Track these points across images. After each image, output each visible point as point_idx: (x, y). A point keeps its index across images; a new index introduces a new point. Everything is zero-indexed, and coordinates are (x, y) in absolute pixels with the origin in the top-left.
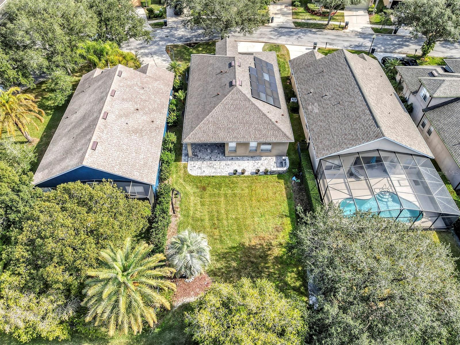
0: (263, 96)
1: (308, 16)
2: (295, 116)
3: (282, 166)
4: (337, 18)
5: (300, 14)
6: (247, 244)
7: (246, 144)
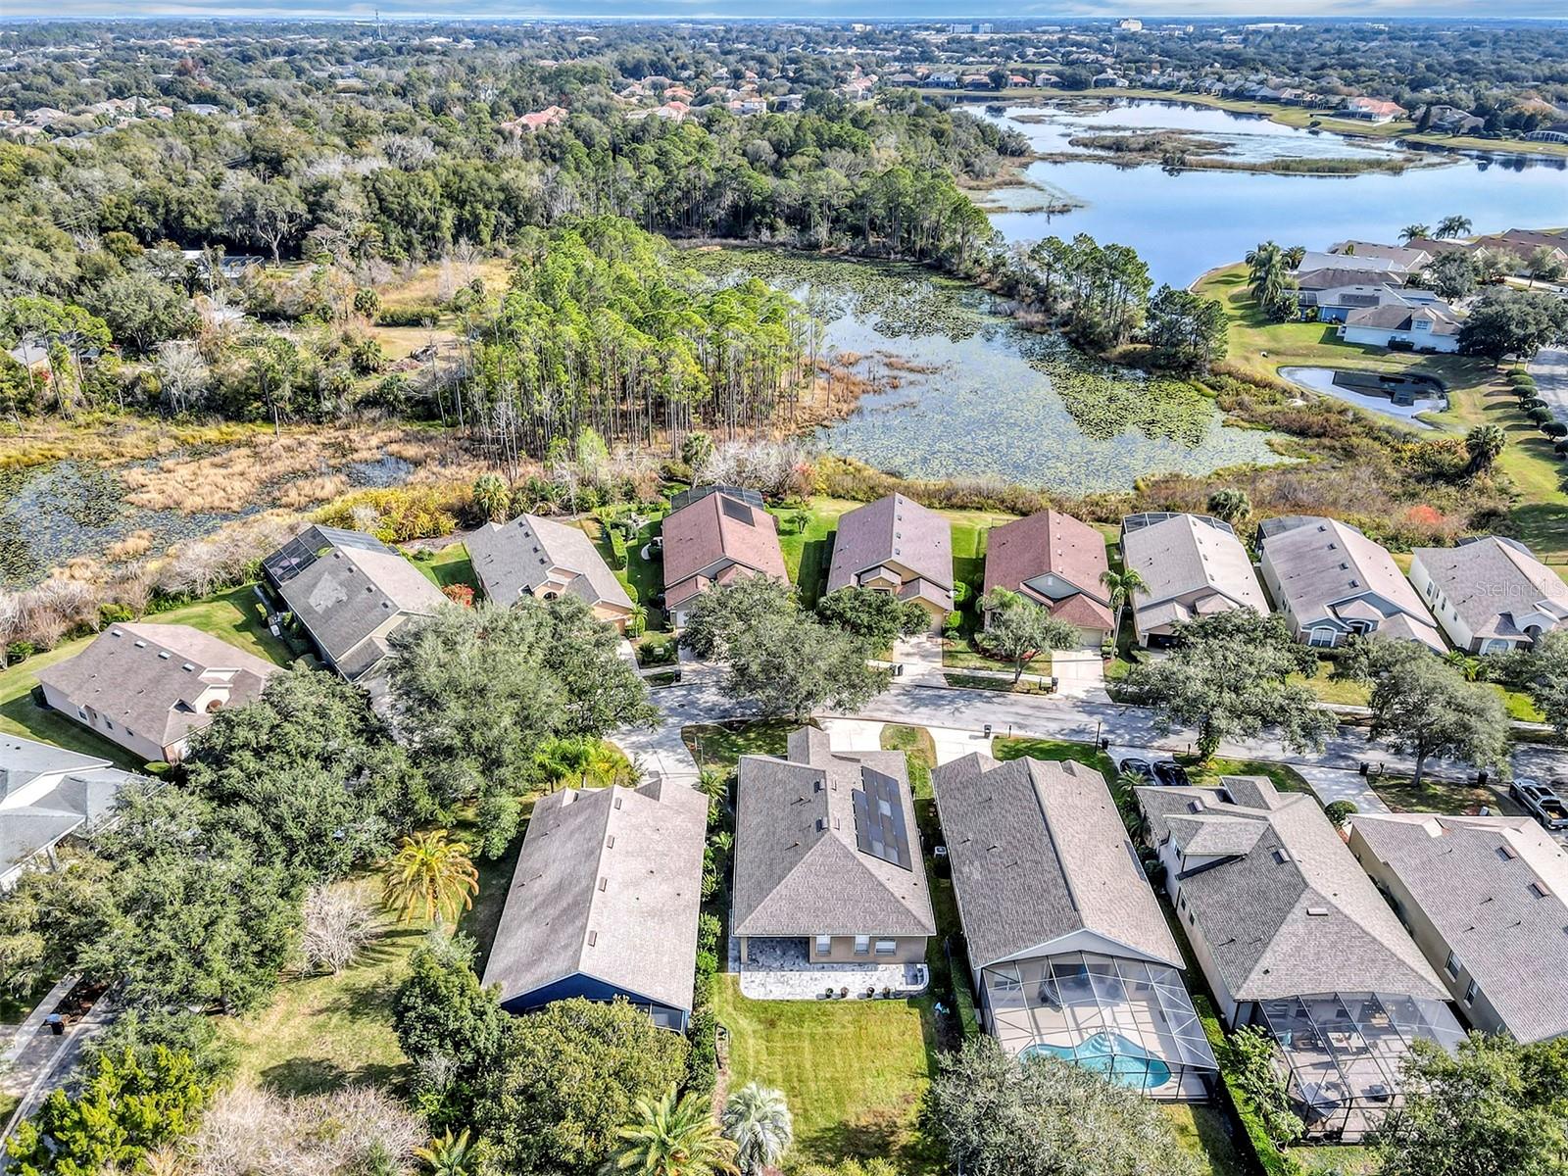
0: (878, 847)
1: (975, 661)
2: (944, 882)
3: (916, 983)
4: (1037, 665)
5: (960, 656)
6: (852, 1125)
7: (849, 940)
